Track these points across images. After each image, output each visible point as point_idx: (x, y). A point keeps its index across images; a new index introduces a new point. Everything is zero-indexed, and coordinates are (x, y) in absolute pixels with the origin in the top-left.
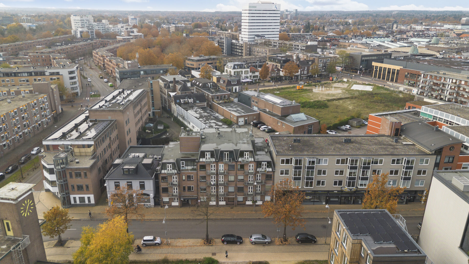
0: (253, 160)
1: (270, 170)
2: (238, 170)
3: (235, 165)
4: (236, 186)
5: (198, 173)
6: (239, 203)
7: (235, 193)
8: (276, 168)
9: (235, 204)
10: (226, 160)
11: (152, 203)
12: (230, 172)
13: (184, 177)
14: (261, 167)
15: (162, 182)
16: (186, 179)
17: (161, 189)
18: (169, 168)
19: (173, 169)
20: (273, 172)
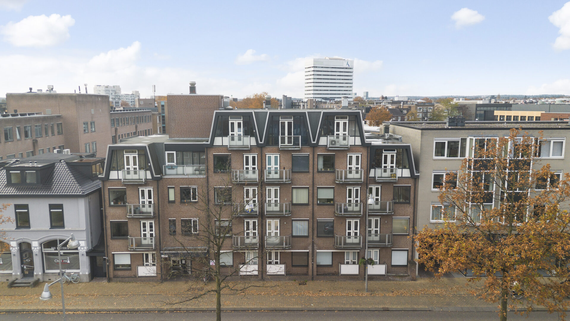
0: (358, 141)
1: (406, 173)
2: (318, 172)
3: (311, 156)
4: (313, 218)
5: (210, 179)
6: (322, 270)
7: (310, 240)
8: (421, 168)
9: (310, 273)
10: (286, 143)
11: (84, 269)
12: (297, 176)
13: (172, 192)
14: (380, 166)
15: (110, 206)
16: (178, 200)
17: (108, 225)
18: (131, 166)
19: (140, 168)
20: (415, 178)
